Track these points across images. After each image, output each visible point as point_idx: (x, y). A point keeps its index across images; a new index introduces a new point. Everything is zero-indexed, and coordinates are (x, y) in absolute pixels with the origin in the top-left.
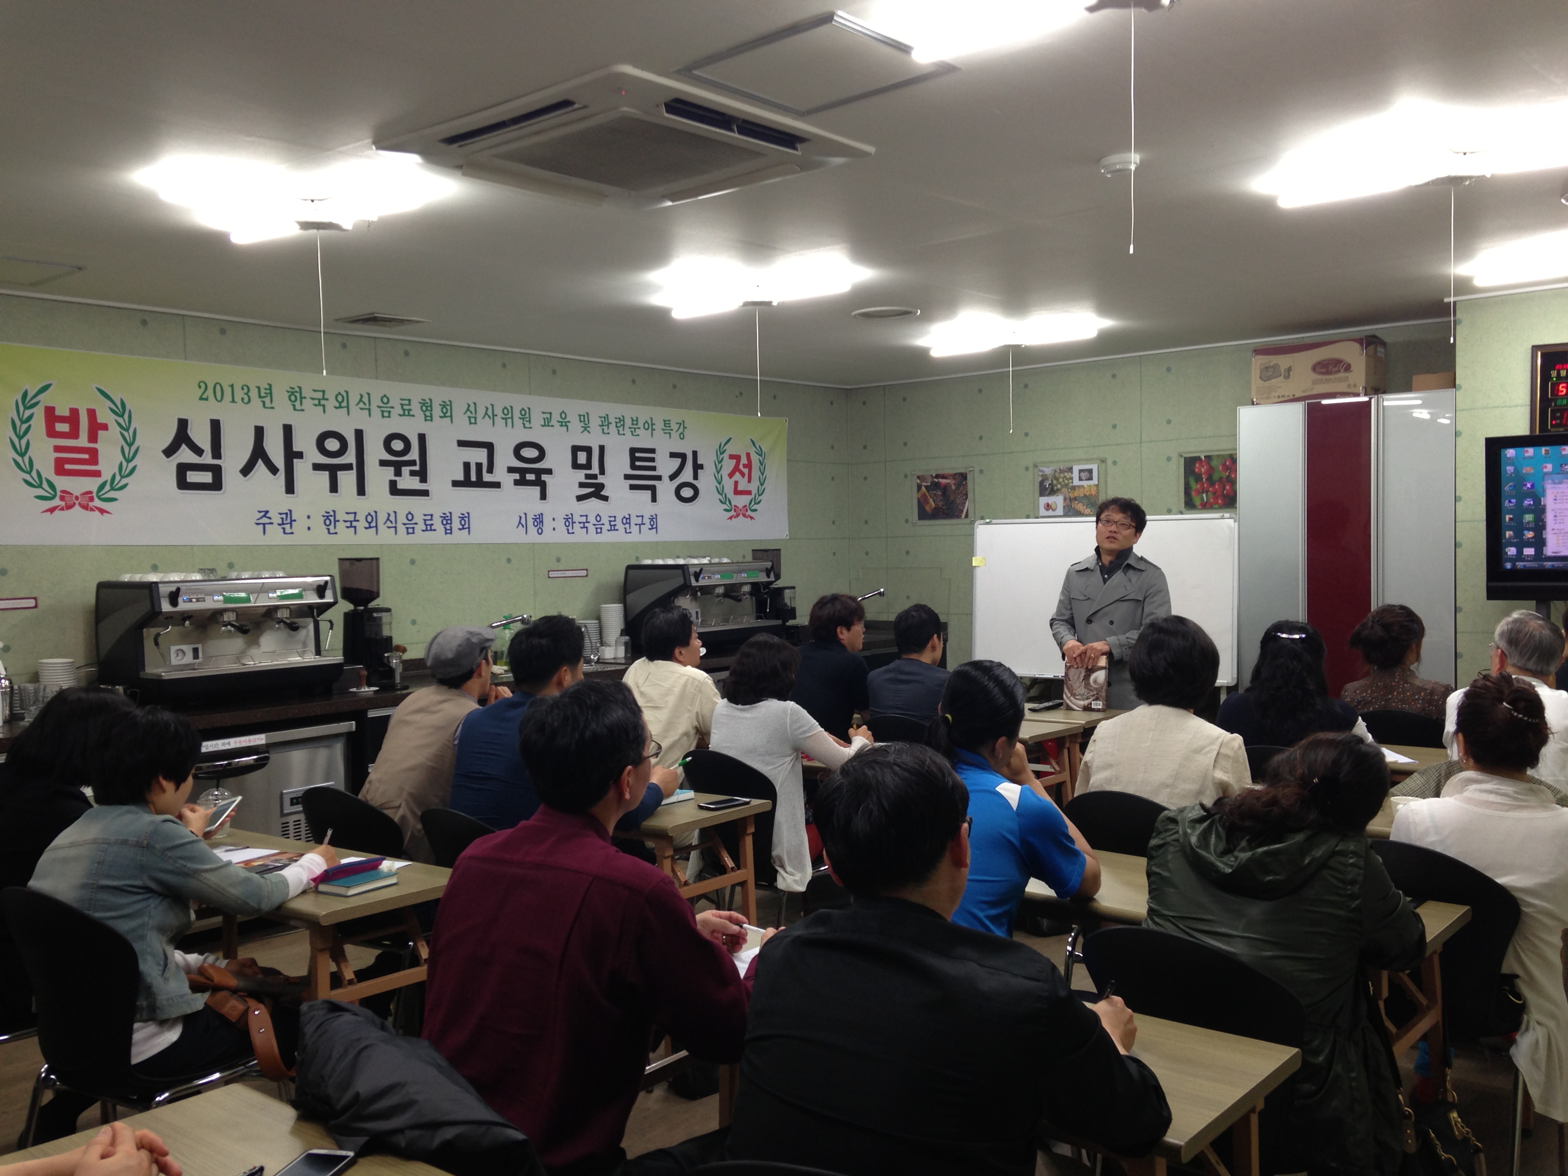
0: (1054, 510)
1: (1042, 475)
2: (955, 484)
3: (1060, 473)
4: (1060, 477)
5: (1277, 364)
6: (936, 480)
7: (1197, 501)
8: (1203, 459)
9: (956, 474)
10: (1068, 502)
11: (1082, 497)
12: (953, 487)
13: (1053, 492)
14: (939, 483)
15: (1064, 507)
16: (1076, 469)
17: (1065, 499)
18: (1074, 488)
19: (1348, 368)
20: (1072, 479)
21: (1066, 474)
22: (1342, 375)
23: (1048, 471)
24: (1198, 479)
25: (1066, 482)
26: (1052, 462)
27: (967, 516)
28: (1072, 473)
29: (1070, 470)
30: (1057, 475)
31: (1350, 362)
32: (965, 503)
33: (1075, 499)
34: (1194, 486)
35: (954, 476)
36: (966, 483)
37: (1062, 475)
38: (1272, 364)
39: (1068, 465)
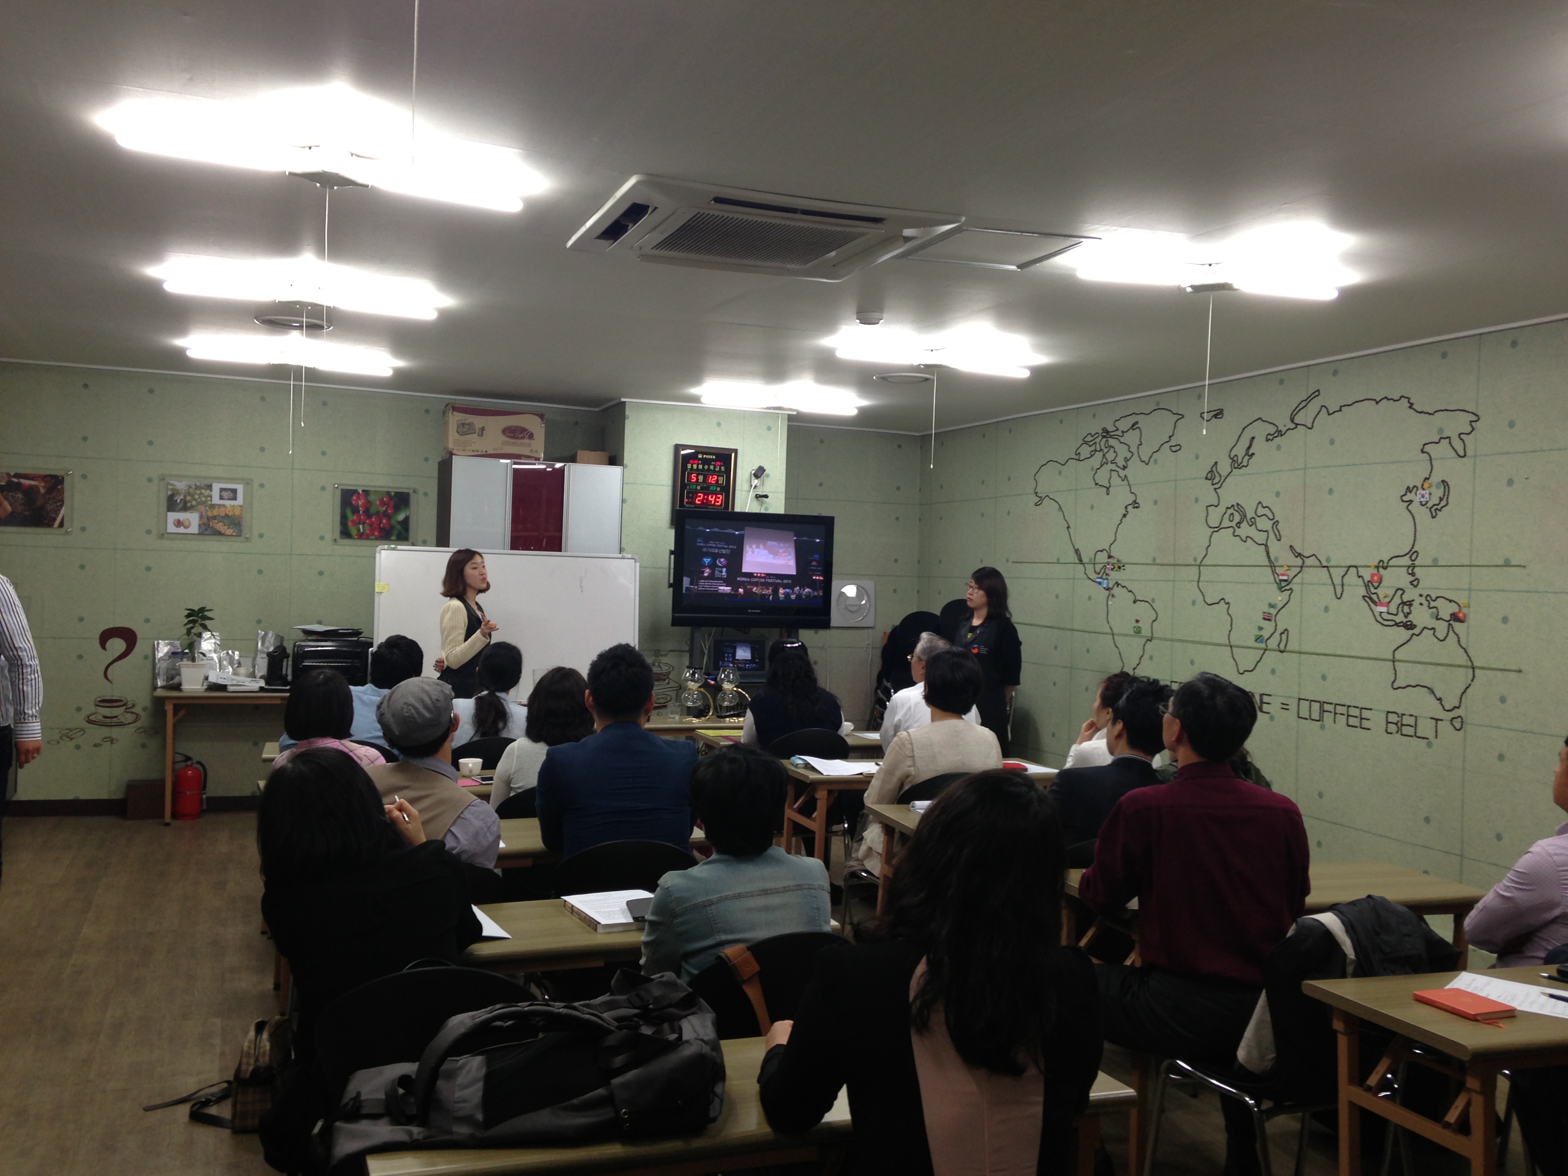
0: (186, 527)
1: (172, 489)
2: (44, 487)
3: (196, 489)
4: (195, 493)
5: (472, 423)
6: (15, 480)
7: (354, 531)
8: (361, 493)
9: (46, 476)
10: (205, 520)
11: (223, 517)
12: (42, 491)
13: (185, 508)
14: (19, 484)
15: (200, 525)
16: (216, 487)
17: (201, 517)
18: (213, 506)
19: (531, 436)
20: (211, 497)
21: (203, 491)
22: (526, 441)
23: (181, 485)
24: (355, 511)
25: (203, 499)
26: (187, 477)
27: (61, 525)
28: (211, 490)
29: (210, 487)
30: (192, 491)
31: (532, 431)
32: (60, 510)
33: (214, 518)
34: (351, 517)
35: (44, 478)
36: (63, 488)
37: (198, 492)
38: (467, 422)
39: (208, 482)
